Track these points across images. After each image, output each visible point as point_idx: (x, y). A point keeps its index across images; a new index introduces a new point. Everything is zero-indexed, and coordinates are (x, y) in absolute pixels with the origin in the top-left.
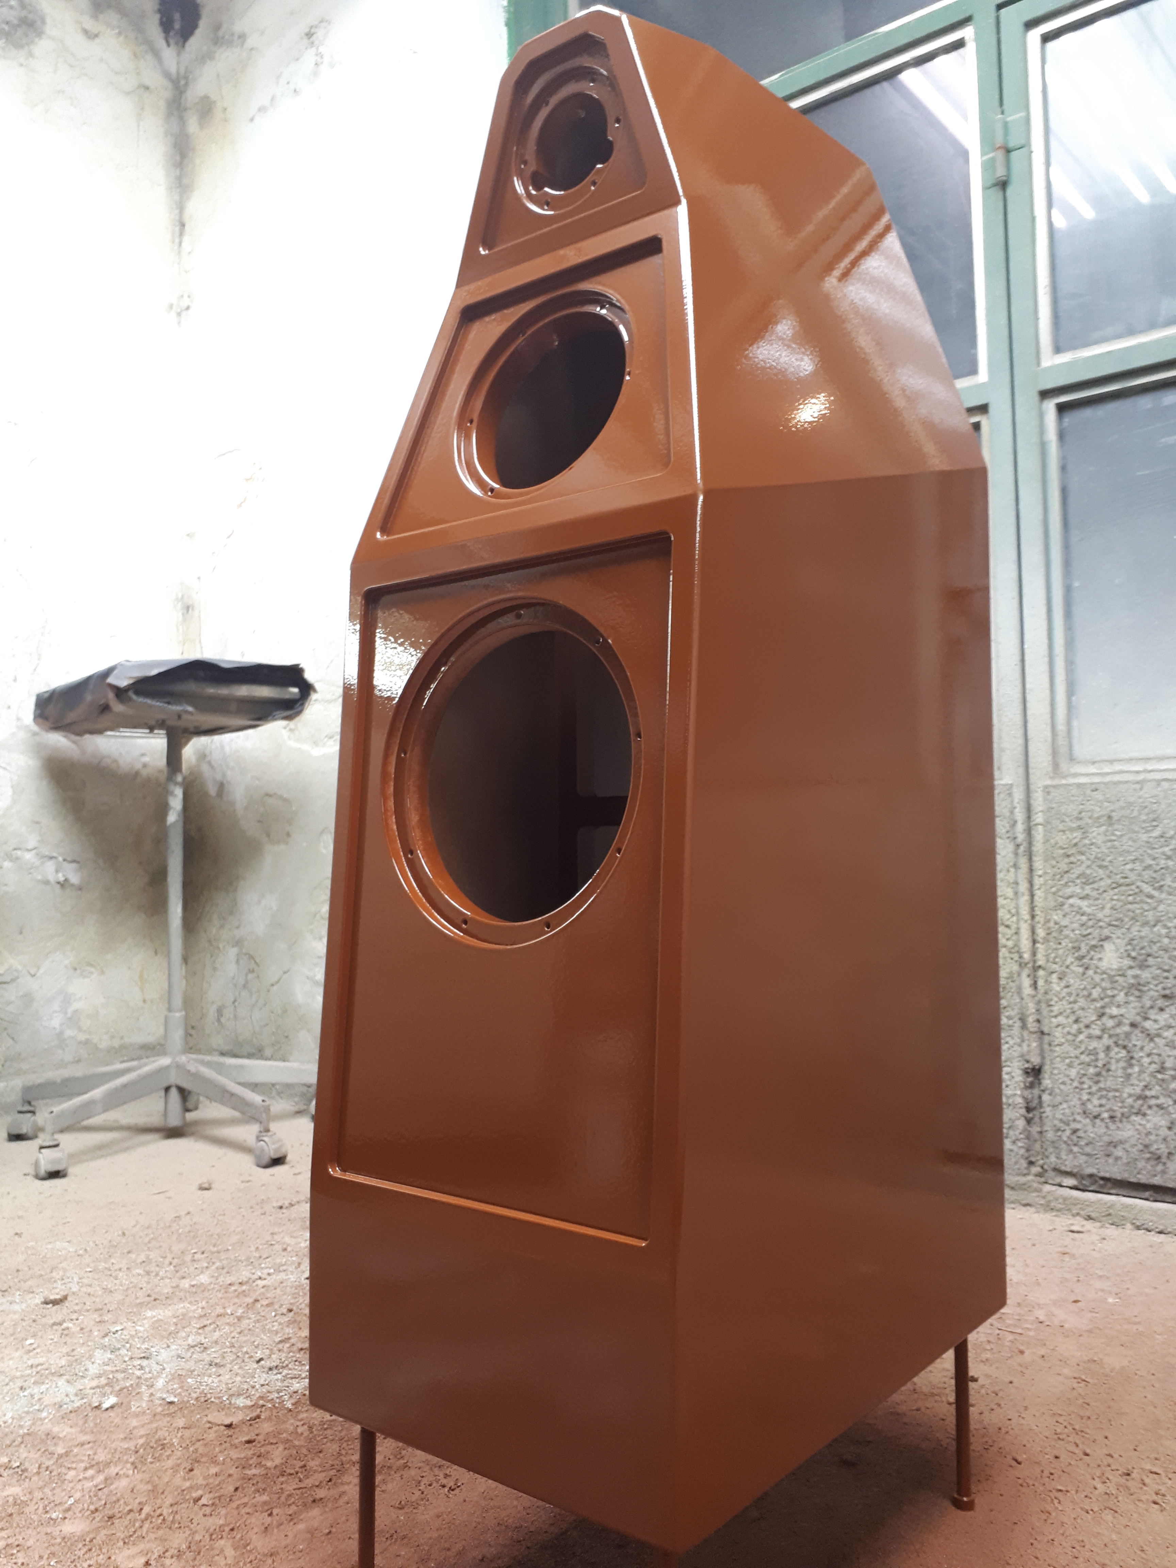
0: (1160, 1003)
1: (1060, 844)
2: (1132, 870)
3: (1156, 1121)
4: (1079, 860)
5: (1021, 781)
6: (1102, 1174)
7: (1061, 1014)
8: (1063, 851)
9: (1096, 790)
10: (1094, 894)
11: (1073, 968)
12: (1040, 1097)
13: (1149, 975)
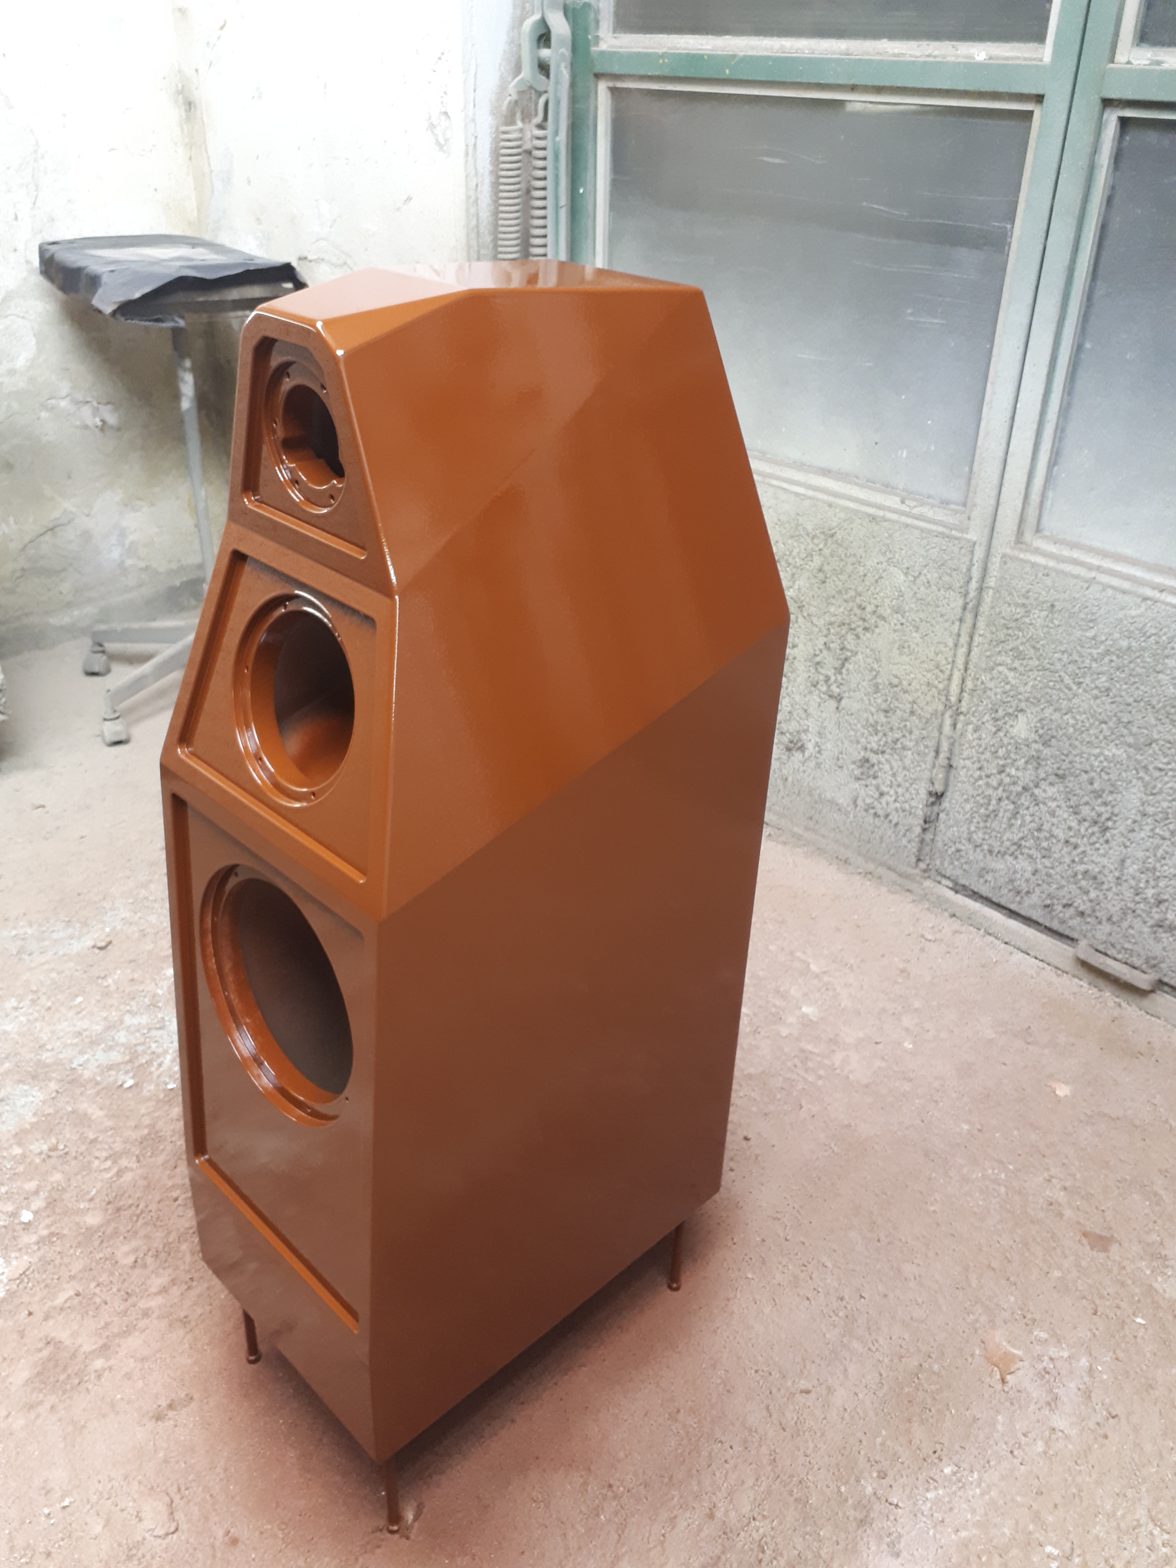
0: (1052, 778)
1: (1004, 614)
2: (1060, 659)
3: (1023, 865)
4: (1015, 635)
5: (984, 541)
6: (972, 887)
7: (969, 759)
8: (1005, 622)
9: (1048, 575)
10: (1021, 669)
11: (987, 725)
12: (938, 814)
13: (1049, 753)
